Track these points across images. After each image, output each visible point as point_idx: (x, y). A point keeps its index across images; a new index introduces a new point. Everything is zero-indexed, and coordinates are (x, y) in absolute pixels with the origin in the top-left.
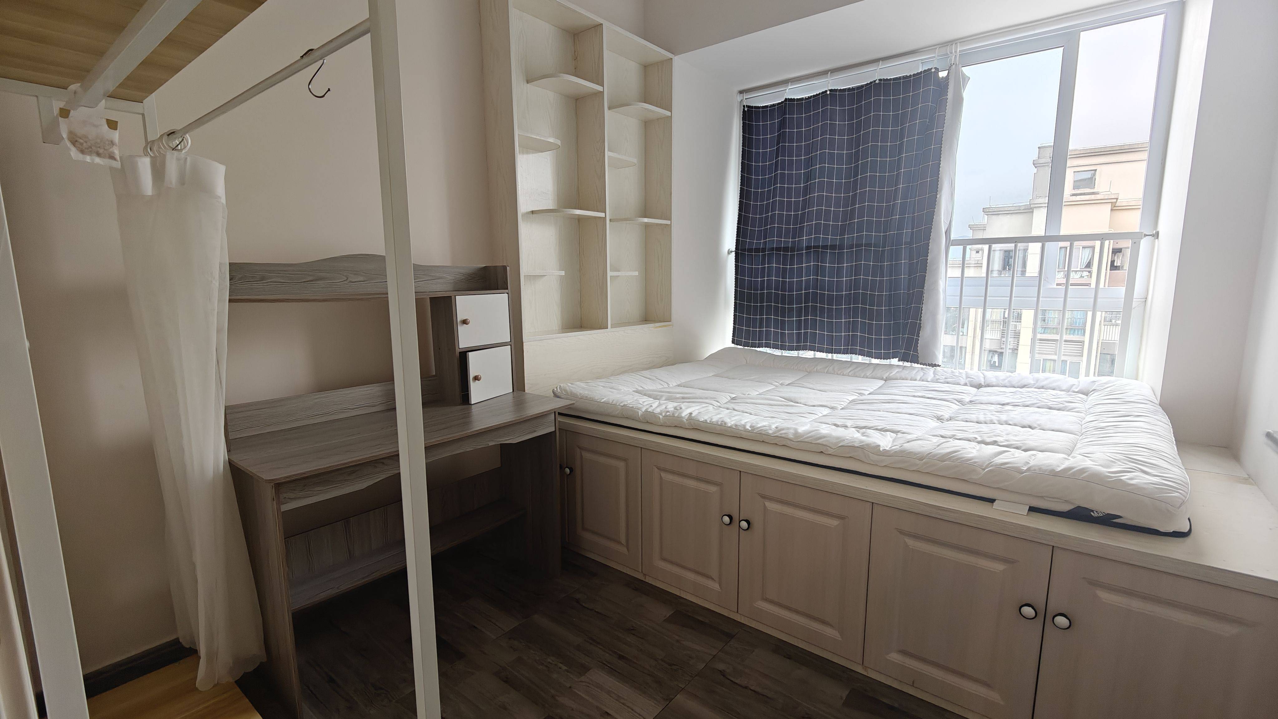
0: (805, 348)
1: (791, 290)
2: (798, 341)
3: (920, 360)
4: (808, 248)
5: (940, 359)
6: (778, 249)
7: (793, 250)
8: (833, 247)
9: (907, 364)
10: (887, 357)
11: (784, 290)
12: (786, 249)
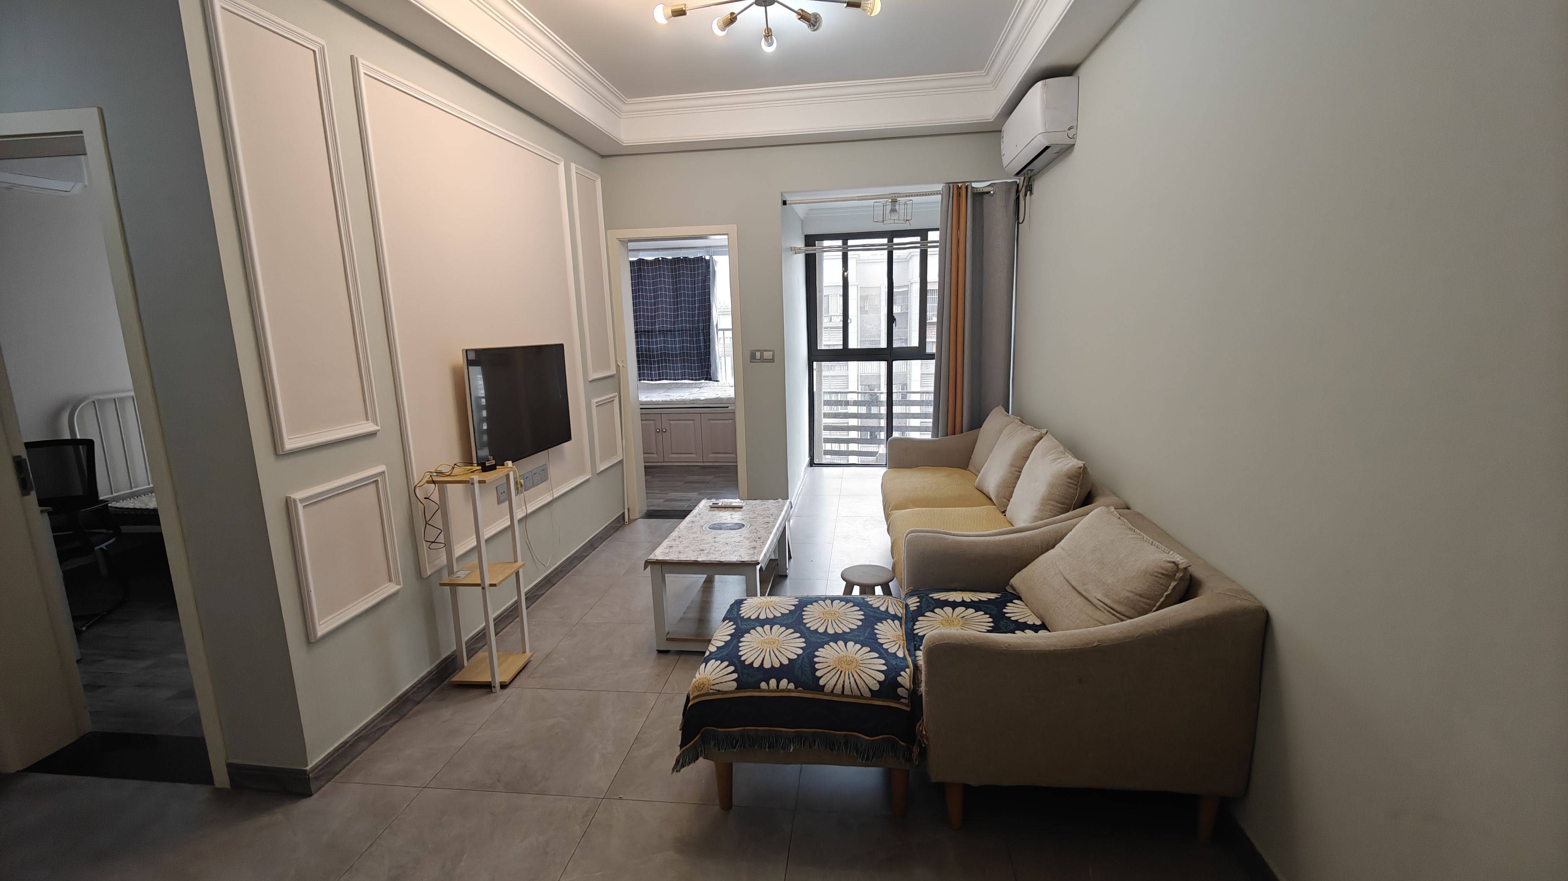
0: (663, 379)
1: (653, 352)
2: (659, 376)
3: (712, 379)
4: (659, 331)
5: (719, 379)
6: (645, 331)
7: (652, 332)
8: (671, 331)
9: (708, 382)
10: (699, 380)
11: (649, 351)
12: (648, 332)
